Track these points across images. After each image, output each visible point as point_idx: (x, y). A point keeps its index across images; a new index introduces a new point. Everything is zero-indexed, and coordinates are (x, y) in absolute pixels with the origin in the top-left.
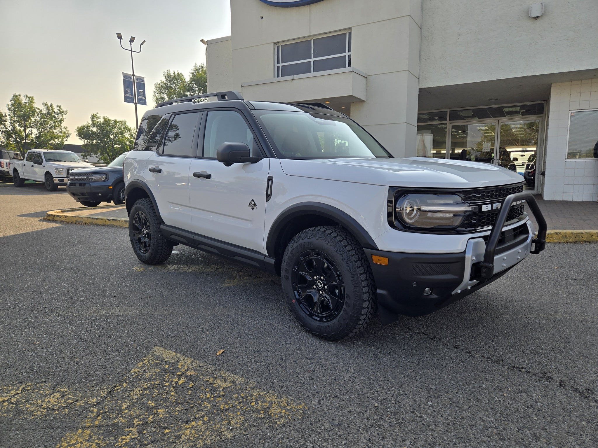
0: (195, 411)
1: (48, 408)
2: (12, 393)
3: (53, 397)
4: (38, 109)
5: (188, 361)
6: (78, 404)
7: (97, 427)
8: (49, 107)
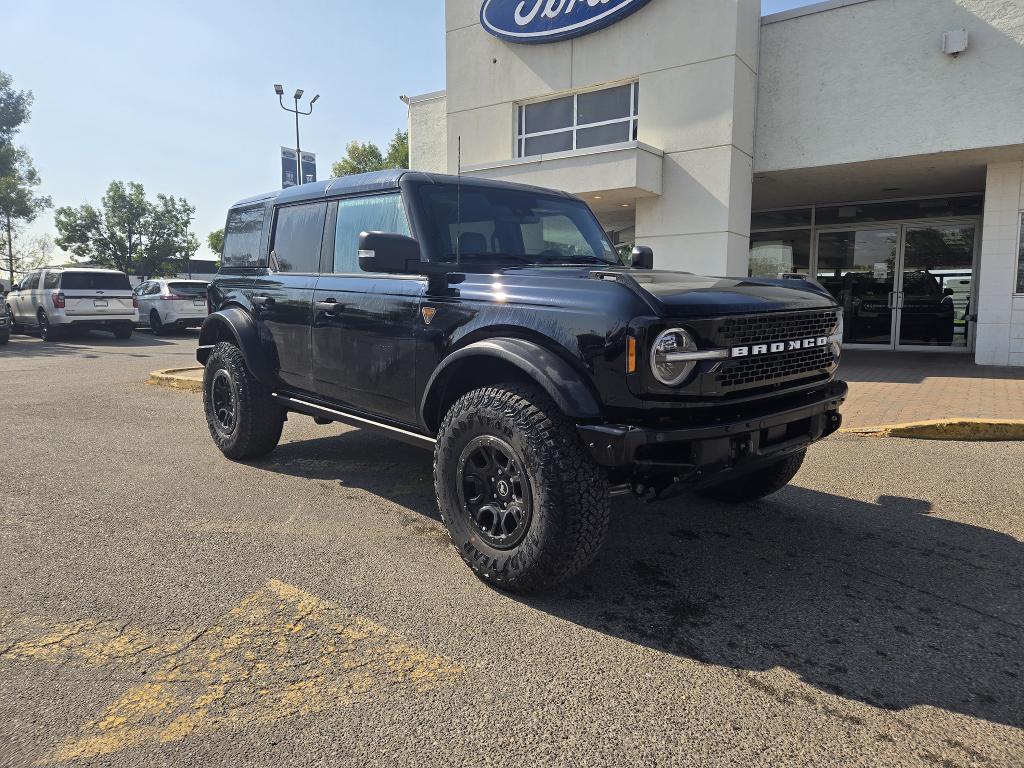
0: (308, 668)
1: (110, 656)
2: (67, 632)
3: (119, 641)
4: (151, 205)
5: (314, 601)
6: (151, 651)
7: (171, 682)
8: (168, 202)
